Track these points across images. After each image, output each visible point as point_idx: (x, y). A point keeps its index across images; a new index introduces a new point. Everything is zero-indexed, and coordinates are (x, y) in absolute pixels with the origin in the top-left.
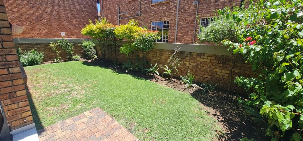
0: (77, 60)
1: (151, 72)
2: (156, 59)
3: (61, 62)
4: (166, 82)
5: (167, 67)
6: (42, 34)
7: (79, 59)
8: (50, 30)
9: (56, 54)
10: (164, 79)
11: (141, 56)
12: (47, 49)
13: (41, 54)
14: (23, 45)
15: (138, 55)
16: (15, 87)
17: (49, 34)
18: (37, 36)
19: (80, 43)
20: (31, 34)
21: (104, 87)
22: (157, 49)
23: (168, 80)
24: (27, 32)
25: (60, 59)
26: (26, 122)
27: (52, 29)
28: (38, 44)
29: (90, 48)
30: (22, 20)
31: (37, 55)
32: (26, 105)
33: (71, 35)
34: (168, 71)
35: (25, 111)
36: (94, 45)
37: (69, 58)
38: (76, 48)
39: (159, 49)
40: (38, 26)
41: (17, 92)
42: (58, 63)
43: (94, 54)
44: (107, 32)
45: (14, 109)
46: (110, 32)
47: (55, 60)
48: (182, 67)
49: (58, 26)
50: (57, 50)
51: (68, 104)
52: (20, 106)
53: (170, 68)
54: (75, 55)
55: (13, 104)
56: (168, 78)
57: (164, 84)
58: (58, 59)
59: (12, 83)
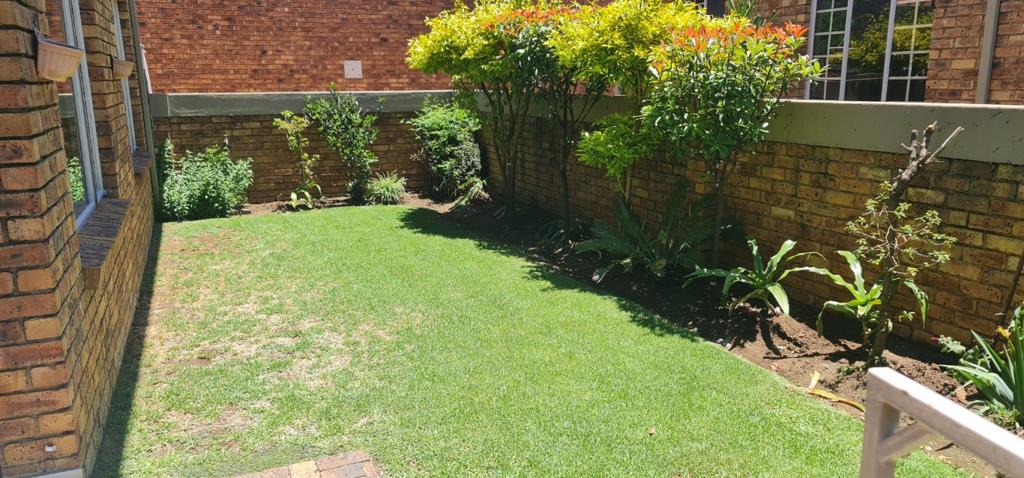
0: (386, 203)
1: (740, 290)
2: (791, 213)
3: (319, 208)
4: (833, 367)
5: (857, 269)
6: (269, 72)
7: (396, 197)
8: (301, 53)
9: (301, 167)
10: (832, 349)
11: (700, 189)
12: (266, 145)
13: (243, 167)
14: (184, 127)
15: (684, 184)
16: (21, 298)
17: (297, 71)
18: (252, 81)
19: (412, 115)
20: (230, 77)
21: (441, 352)
22: (798, 145)
23: (852, 356)
24: (215, 67)
25: (315, 194)
26: (51, 458)
27: (310, 48)
28: (235, 121)
29: (453, 141)
30: (200, 12)
31: (226, 173)
32: (55, 384)
33: (388, 71)
34: (860, 294)
35: (52, 408)
36: (473, 125)
37: (354, 187)
38: (389, 141)
39: (814, 147)
40: (255, 37)
41: (29, 324)
42: (302, 214)
43: (469, 170)
44: (522, 51)
45: (15, 393)
46: (531, 52)
47: (294, 196)
48: (972, 272)
49: (333, 30)
50: (306, 150)
51: (255, 411)
52: (36, 386)
53: (872, 275)
54: (384, 173)
55: (13, 370)
56: (854, 346)
57: (816, 377)
58: (307, 194)
59: (15, 283)
